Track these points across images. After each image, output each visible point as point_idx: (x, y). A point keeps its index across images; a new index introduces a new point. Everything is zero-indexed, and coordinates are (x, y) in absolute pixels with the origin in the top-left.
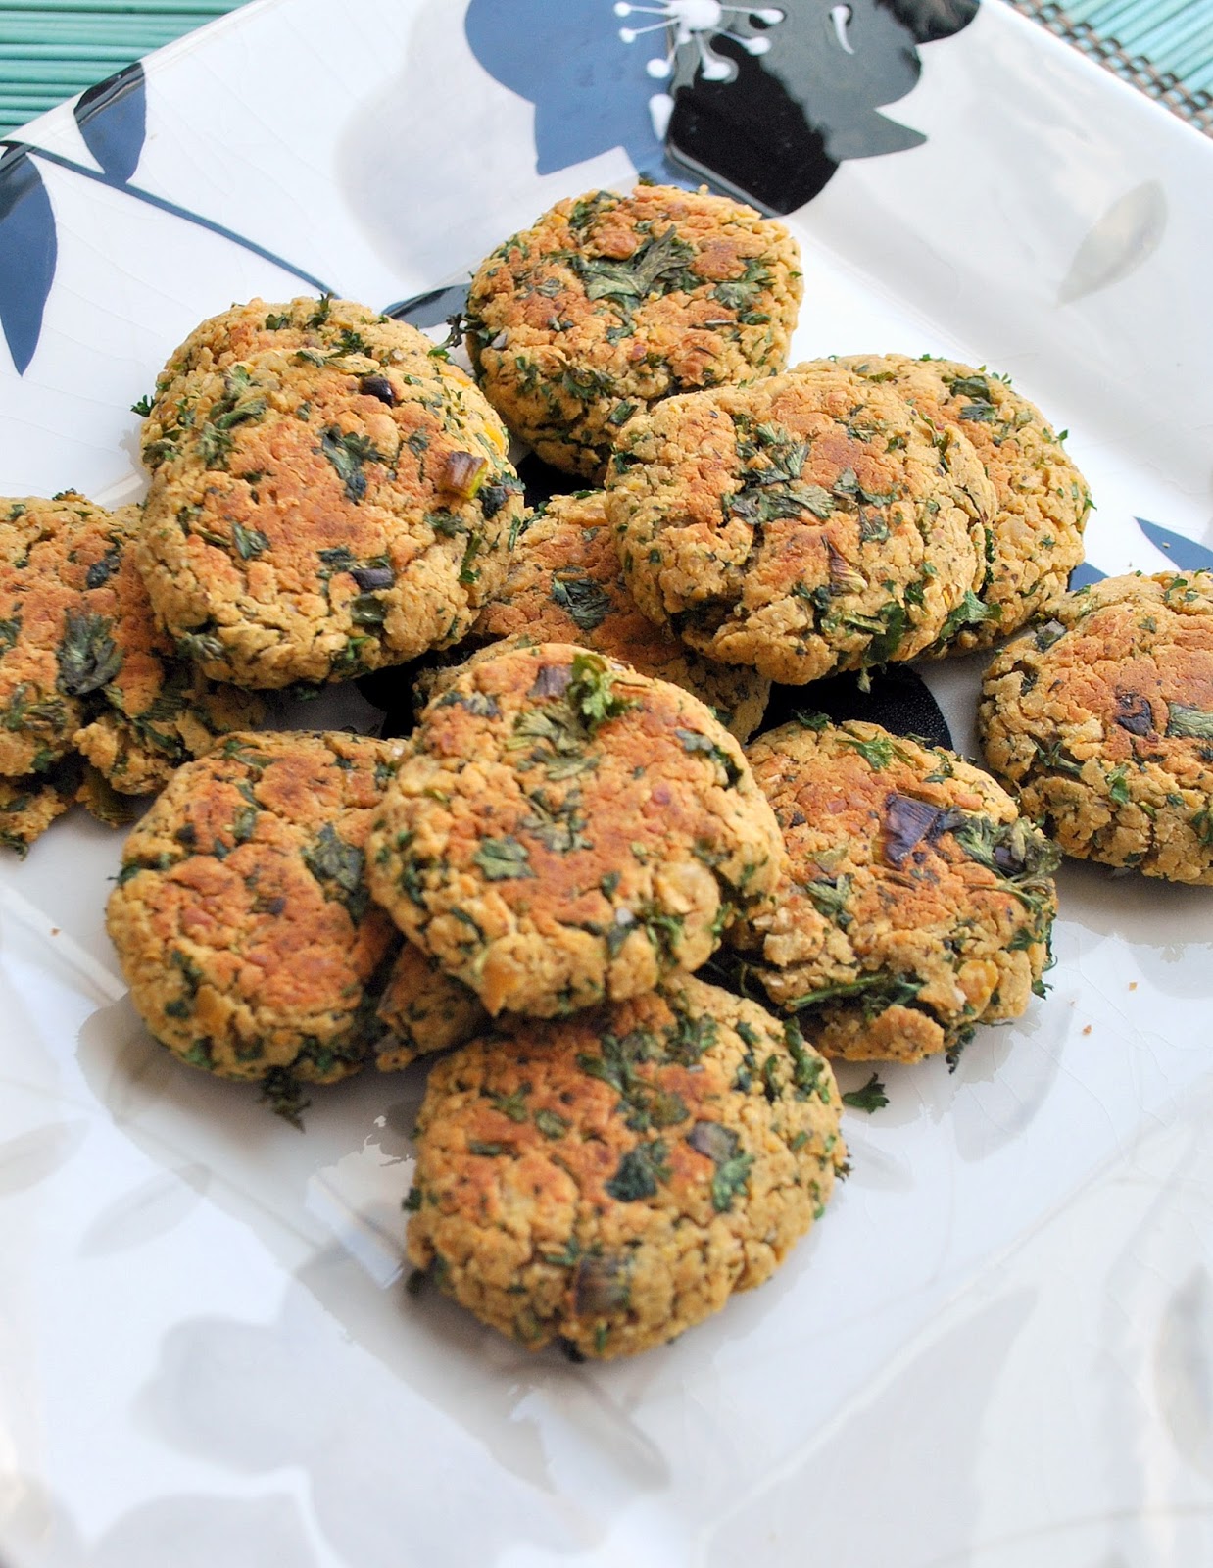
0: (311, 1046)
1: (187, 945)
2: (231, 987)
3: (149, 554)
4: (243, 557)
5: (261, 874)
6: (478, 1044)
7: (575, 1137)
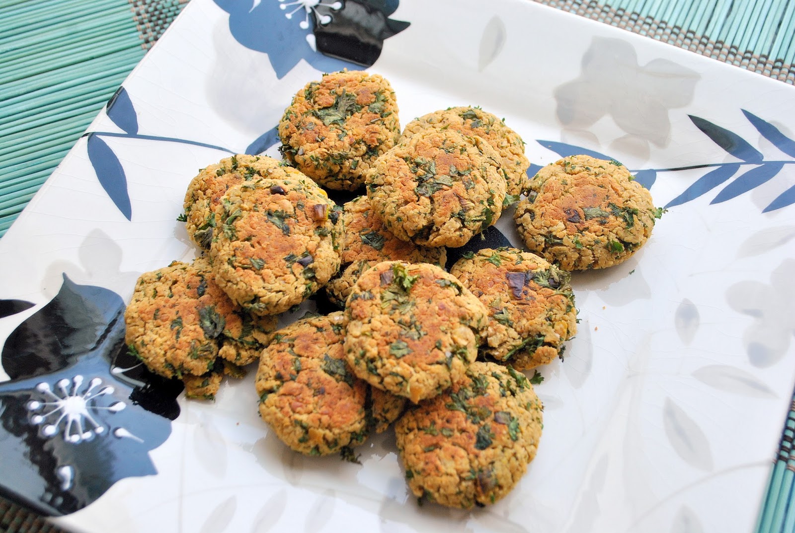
0: (354, 435)
1: (298, 416)
2: (319, 426)
3: (223, 280)
4: (258, 270)
5: (312, 381)
6: (409, 413)
7: (457, 434)
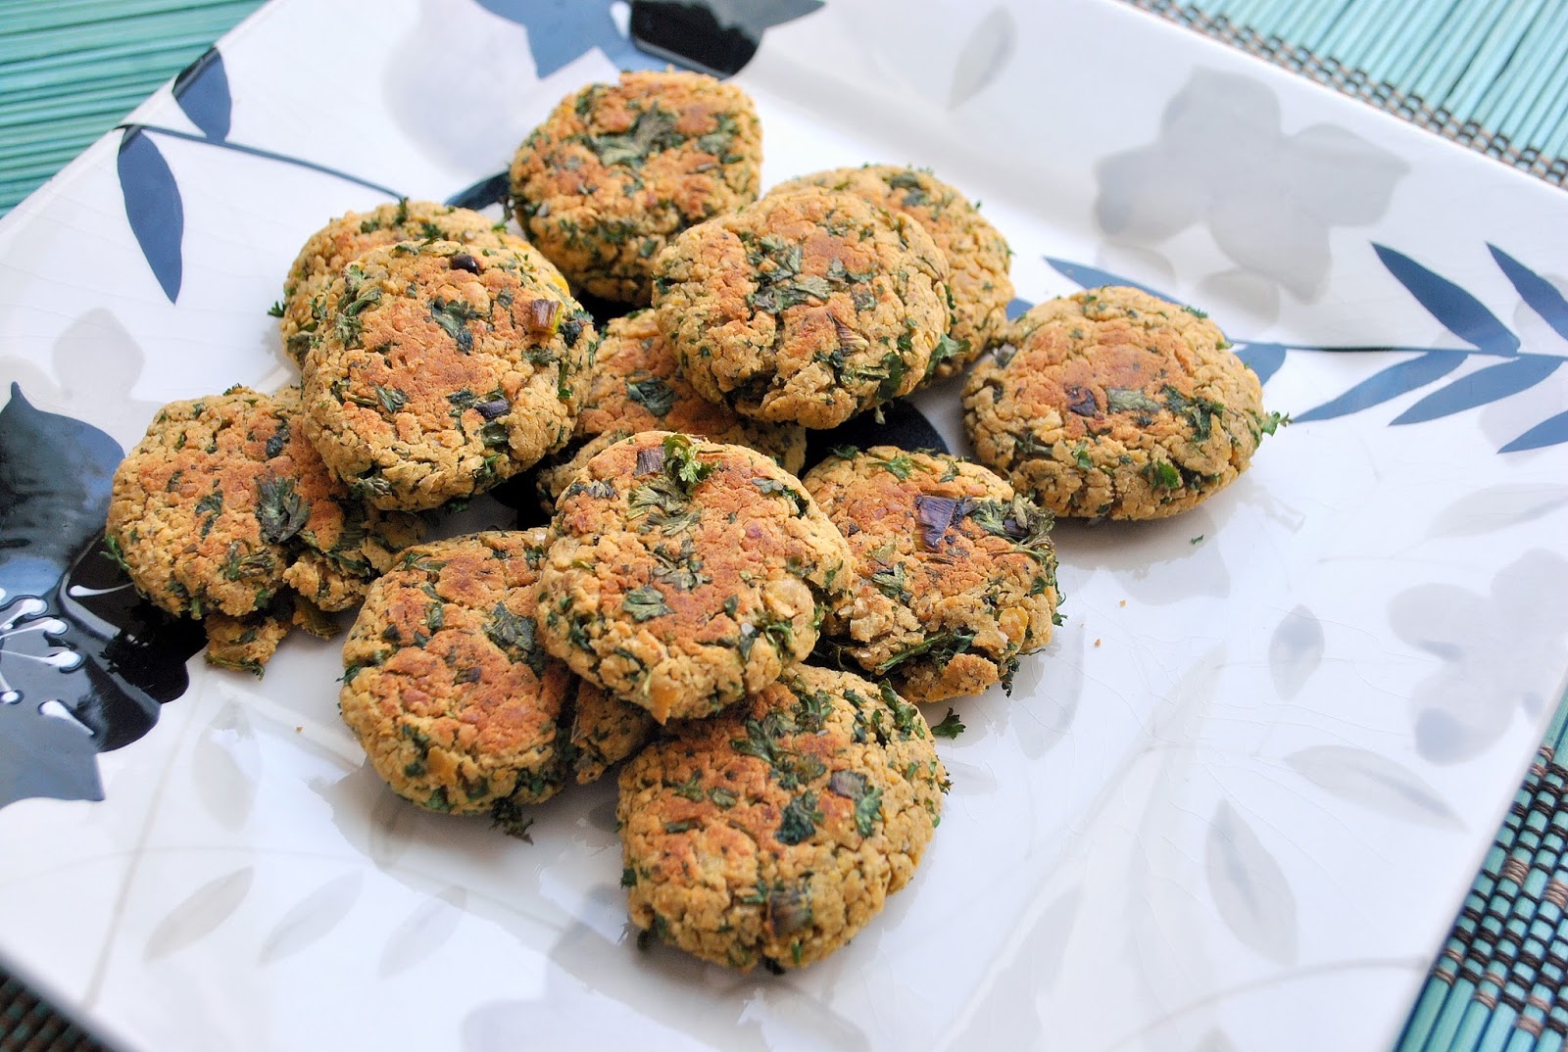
0: (525, 777)
1: (411, 719)
2: (453, 744)
3: (314, 423)
4: (390, 413)
5: (457, 652)
6: (652, 748)
7: (743, 804)
